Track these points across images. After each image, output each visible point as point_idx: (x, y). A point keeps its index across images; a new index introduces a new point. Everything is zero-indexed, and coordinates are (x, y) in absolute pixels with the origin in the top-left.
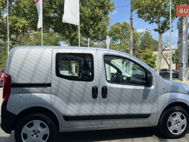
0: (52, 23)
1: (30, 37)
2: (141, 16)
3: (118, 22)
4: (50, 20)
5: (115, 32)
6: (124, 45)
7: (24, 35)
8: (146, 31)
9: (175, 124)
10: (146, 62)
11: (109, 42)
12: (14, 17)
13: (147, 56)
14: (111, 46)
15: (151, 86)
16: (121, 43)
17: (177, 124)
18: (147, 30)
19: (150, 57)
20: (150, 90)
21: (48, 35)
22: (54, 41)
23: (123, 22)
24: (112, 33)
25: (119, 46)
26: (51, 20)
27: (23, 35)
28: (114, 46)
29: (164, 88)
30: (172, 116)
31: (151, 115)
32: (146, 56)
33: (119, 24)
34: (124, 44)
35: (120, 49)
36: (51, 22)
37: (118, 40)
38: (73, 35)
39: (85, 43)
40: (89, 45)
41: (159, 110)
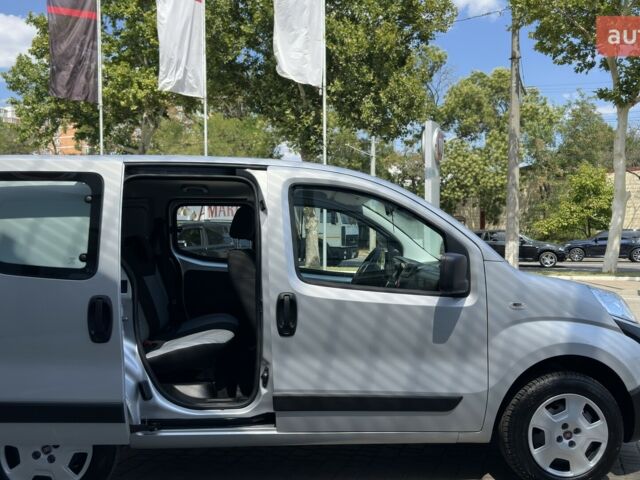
0: (244, 84)
1: (188, 131)
2: (549, 44)
3: (479, 71)
4: (235, 75)
5: (465, 106)
6: (501, 151)
7: (156, 126)
8: (580, 100)
9: (559, 439)
10: (582, 211)
11: (435, 142)
12: (122, 69)
13: (583, 188)
14: (440, 154)
15: (465, 295)
16: (488, 145)
17: (568, 439)
18: (582, 96)
19: (596, 192)
20: (461, 308)
21: (241, 124)
22: (260, 143)
23: (493, 72)
24: (453, 111)
25: (480, 155)
26: (239, 73)
27: (152, 126)
28: (461, 159)
29: (515, 305)
30: (547, 407)
31: (463, 401)
32: (580, 188)
33: (481, 76)
34: (498, 147)
35: (486, 165)
36: (237, 80)
37: (478, 134)
38: (308, 121)
39: (363, 149)
40: (377, 154)
41: (492, 383)
